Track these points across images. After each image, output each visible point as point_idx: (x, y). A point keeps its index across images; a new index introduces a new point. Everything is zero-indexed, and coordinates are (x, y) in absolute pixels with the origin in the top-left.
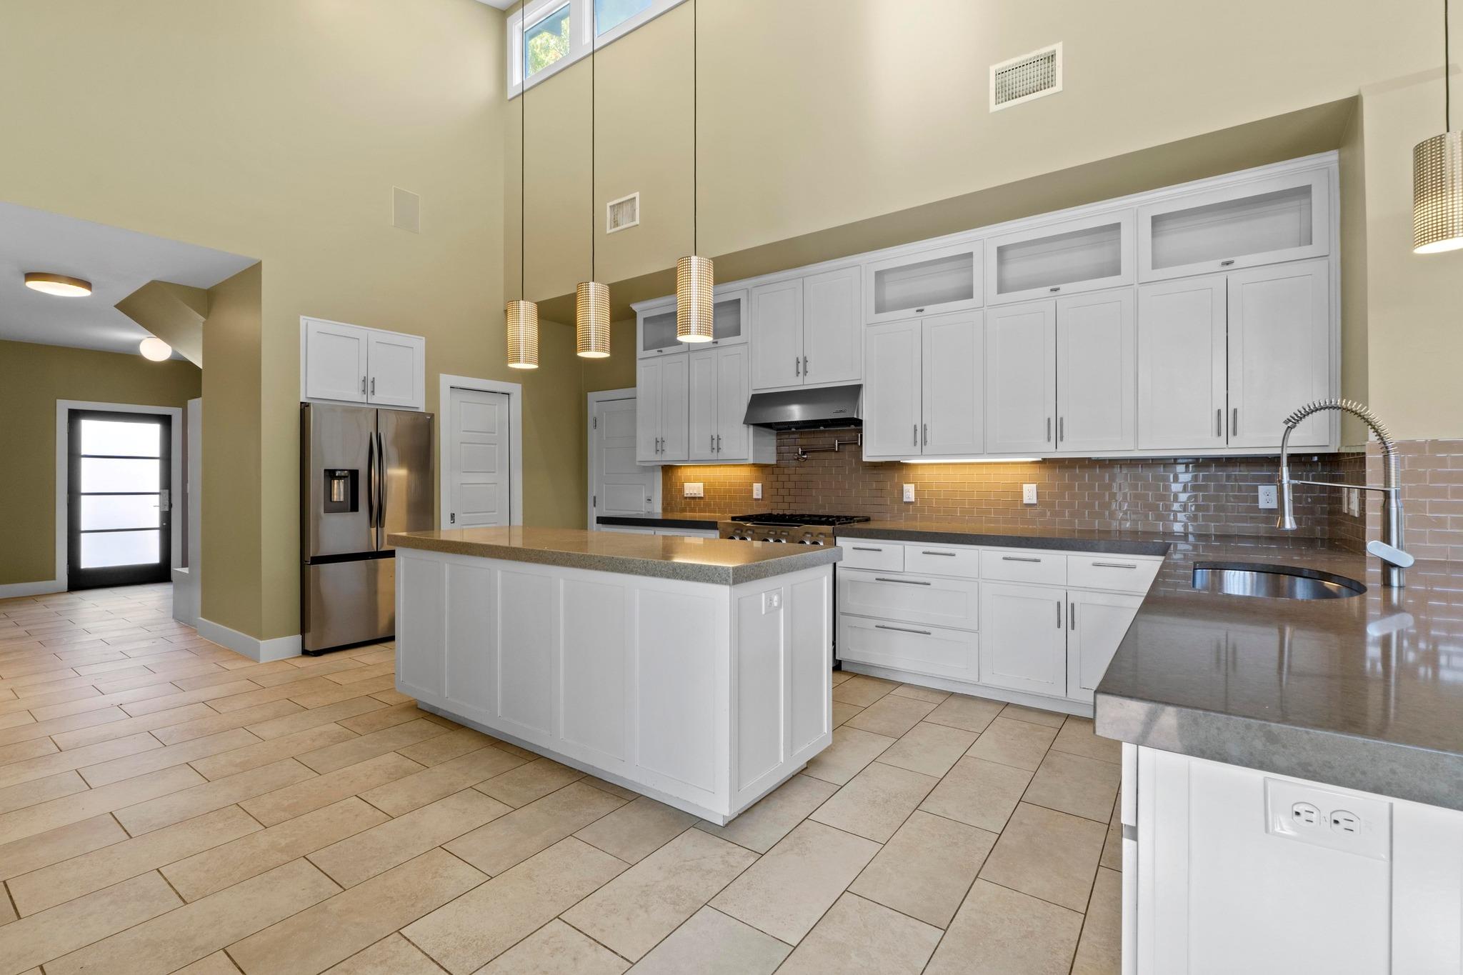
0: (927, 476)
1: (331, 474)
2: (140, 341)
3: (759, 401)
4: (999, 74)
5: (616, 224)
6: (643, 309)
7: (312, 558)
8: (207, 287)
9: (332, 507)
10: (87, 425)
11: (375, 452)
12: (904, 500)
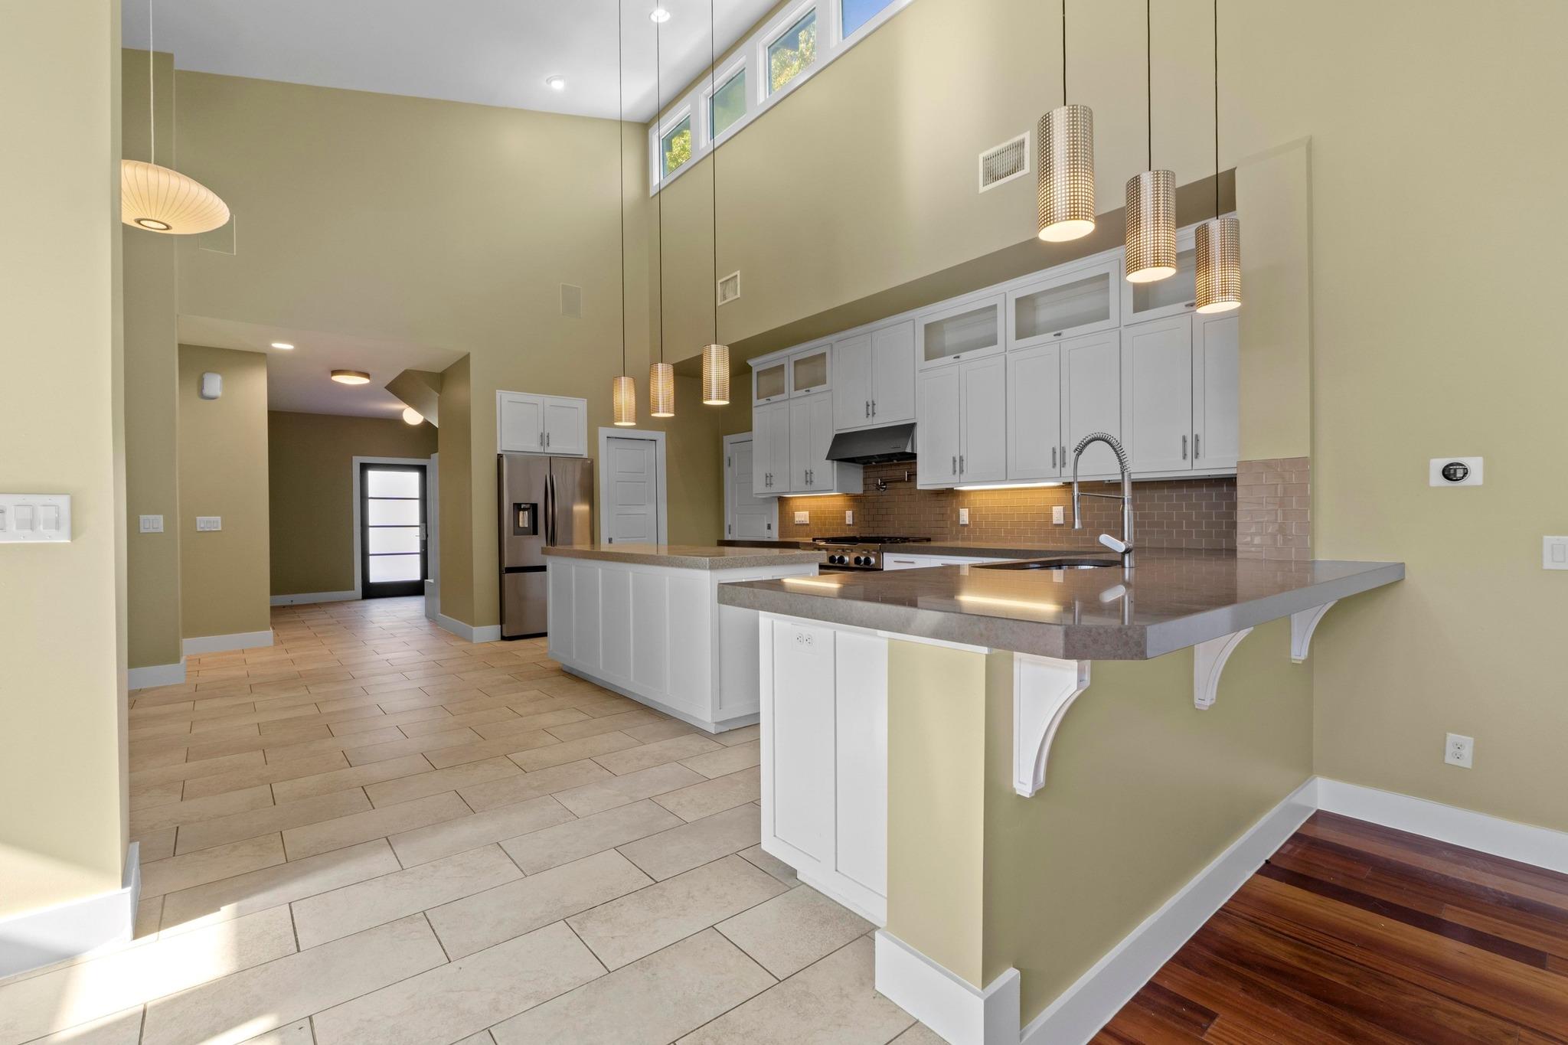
0: (978, 502)
1: (518, 507)
2: (403, 410)
3: (840, 440)
4: (986, 160)
5: (725, 298)
6: (757, 364)
7: (506, 568)
8: (440, 371)
9: (518, 531)
10: (373, 475)
11: (550, 492)
12: (961, 523)
